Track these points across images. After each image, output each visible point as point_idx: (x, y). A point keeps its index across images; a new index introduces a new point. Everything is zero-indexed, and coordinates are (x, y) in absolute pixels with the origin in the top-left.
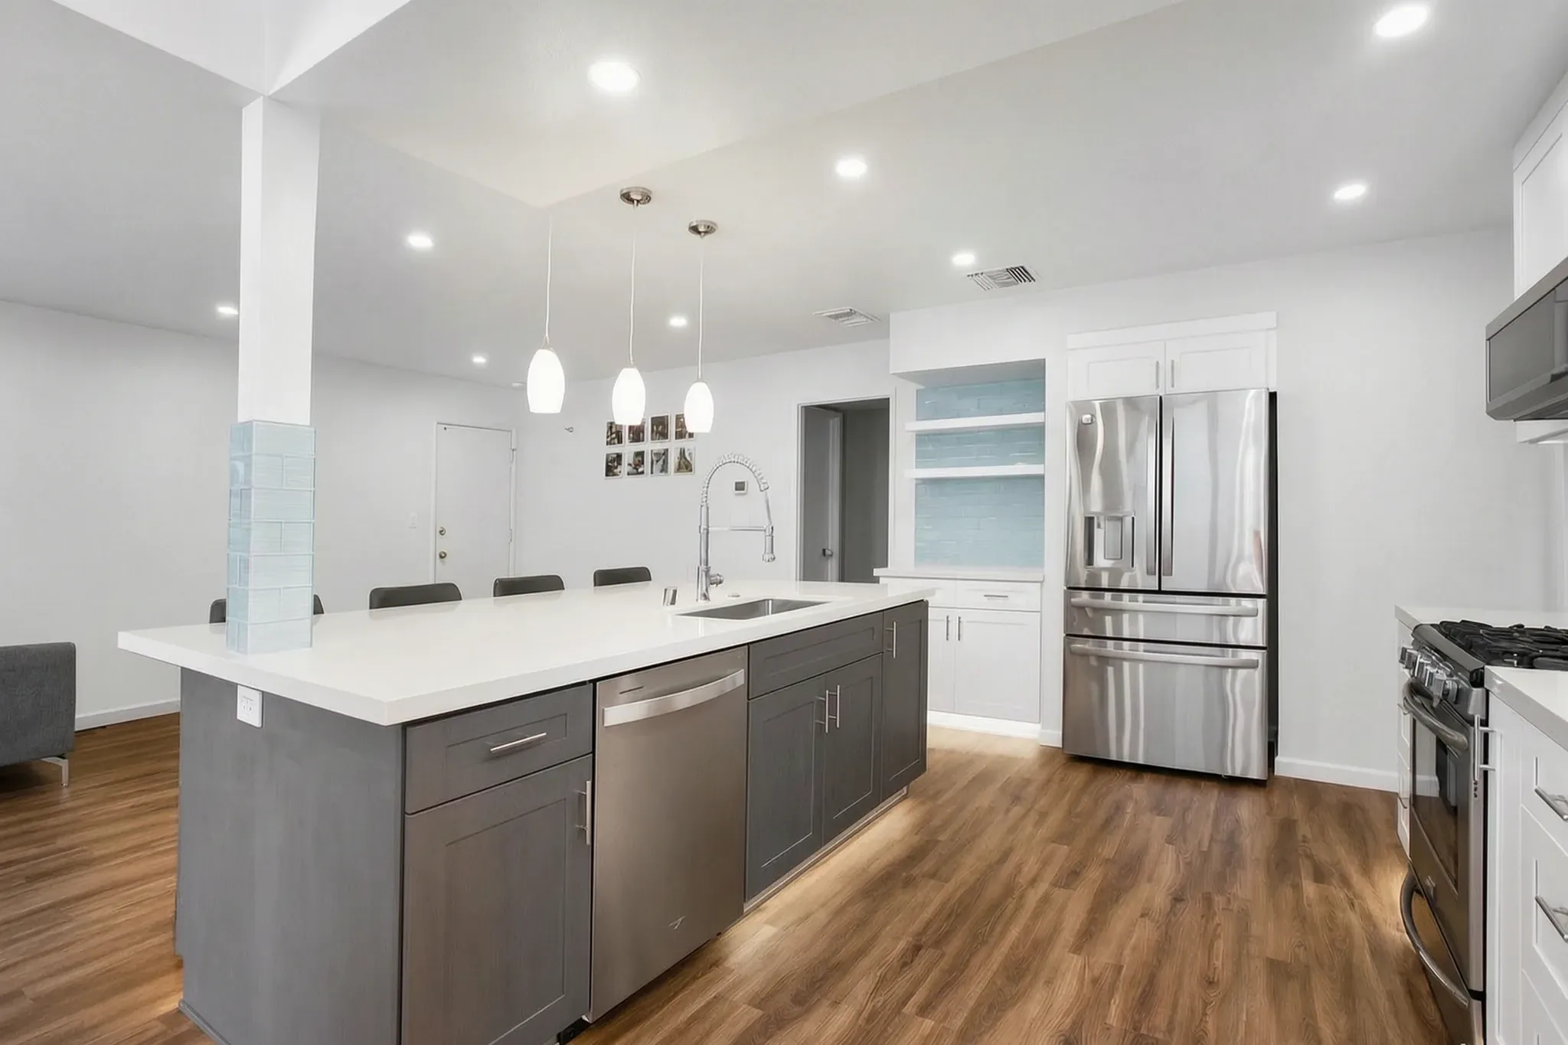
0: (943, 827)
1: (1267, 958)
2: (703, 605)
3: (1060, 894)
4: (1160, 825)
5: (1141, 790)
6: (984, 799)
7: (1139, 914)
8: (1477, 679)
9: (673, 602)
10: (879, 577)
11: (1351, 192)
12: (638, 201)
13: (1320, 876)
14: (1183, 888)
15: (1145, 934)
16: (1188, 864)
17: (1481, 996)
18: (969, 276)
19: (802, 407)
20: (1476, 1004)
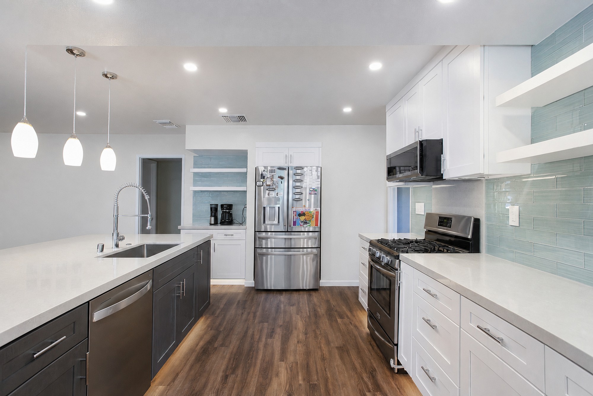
0: (220, 324)
1: (337, 347)
2: (116, 250)
3: (270, 341)
4: (293, 309)
5: (283, 298)
6: (232, 311)
7: (296, 342)
8: (397, 257)
9: (102, 250)
10: (180, 229)
11: (347, 110)
12: (77, 55)
13: (341, 317)
14: (306, 329)
15: (300, 348)
16: (305, 321)
17: (397, 345)
18: (222, 116)
19: (141, 159)
20: (395, 347)
